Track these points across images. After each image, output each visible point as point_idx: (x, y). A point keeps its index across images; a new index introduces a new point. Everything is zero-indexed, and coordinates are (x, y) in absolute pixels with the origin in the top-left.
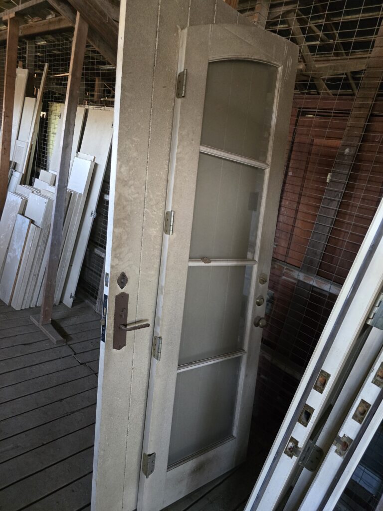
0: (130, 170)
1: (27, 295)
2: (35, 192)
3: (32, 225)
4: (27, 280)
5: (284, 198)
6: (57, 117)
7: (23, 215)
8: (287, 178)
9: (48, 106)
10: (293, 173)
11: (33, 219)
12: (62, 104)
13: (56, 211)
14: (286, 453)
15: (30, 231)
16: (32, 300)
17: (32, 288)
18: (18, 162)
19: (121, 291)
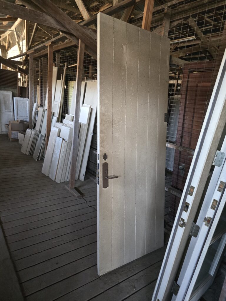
0: (105, 109)
1: (63, 175)
2: (64, 125)
3: (63, 141)
4: (62, 168)
5: (186, 115)
6: (72, 88)
7: (59, 136)
8: (186, 105)
9: (67, 83)
10: (189, 102)
11: (64, 138)
12: (75, 81)
13: (74, 133)
14: (180, 226)
15: (63, 144)
16: (65, 178)
17: (65, 172)
18: (55, 112)
19: (105, 161)
